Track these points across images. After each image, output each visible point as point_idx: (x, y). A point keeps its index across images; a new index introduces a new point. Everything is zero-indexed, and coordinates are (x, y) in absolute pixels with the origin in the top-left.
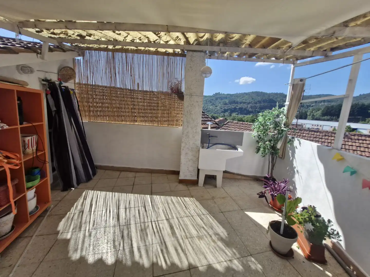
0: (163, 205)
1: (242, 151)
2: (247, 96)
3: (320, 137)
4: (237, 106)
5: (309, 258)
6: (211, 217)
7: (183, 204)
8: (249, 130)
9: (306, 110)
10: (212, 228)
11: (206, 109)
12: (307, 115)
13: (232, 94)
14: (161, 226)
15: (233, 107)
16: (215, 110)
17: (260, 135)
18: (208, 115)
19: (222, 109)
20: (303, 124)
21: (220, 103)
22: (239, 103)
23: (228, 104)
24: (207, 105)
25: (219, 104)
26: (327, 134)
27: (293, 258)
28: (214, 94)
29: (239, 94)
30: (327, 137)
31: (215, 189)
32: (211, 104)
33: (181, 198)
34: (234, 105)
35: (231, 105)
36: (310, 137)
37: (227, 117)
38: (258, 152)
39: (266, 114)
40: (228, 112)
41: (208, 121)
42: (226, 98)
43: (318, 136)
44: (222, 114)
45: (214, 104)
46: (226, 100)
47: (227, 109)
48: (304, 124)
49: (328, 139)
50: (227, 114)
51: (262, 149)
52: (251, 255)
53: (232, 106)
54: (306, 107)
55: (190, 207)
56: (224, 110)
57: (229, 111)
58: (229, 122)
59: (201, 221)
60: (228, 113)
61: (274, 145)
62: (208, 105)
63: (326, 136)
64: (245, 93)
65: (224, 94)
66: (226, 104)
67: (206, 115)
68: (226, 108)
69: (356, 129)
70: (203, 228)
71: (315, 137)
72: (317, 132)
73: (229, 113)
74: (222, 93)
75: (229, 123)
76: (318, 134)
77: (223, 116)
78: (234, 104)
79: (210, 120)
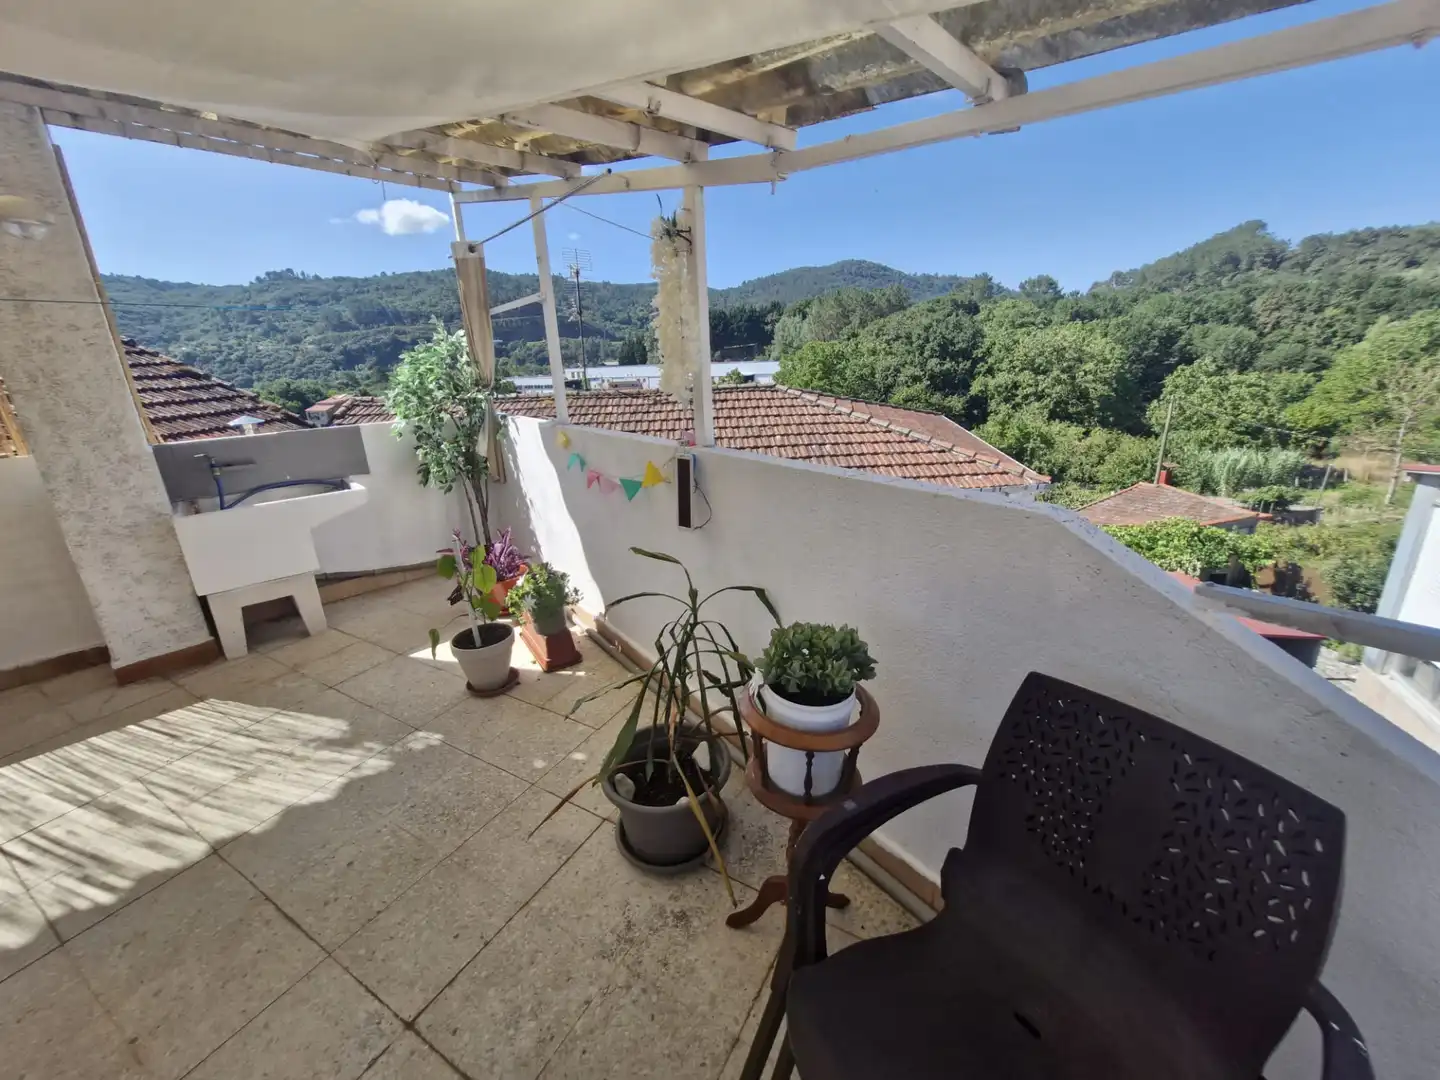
0: (47, 780)
1: (362, 488)
2: (432, 289)
3: (645, 409)
4: (404, 333)
5: (551, 668)
6: (291, 713)
7: (158, 735)
8: (382, 417)
9: (640, 334)
10: (293, 735)
11: (241, 360)
12: (644, 348)
13: (361, 276)
14: (56, 833)
15: (385, 338)
16: (292, 361)
17: (419, 428)
18: (233, 385)
19: (328, 349)
20: (642, 381)
21: (311, 322)
22: (409, 320)
23: (354, 322)
24: (238, 337)
25: (309, 329)
26: (658, 398)
27: (518, 683)
28: (258, 279)
29: (395, 277)
30: (658, 408)
31: (304, 643)
32: (259, 330)
33: (148, 723)
34: (385, 328)
35: (371, 331)
36: (623, 413)
37: (368, 385)
38: (425, 482)
39: (420, 356)
40: (368, 364)
41: (241, 412)
42: (337, 298)
43: (640, 408)
44: (340, 375)
45: (281, 327)
46: (337, 308)
47: (357, 351)
48: (644, 380)
49: (660, 412)
50: (362, 371)
51: (434, 469)
52: (417, 729)
53: (379, 332)
54: (639, 323)
55: (193, 729)
56: (341, 353)
57: (371, 360)
58: (358, 405)
59: (251, 740)
60: (370, 368)
61: (468, 449)
62: (245, 337)
63: (655, 403)
64: (419, 274)
65: (317, 278)
66: (343, 326)
67: (220, 389)
68: (355, 347)
69: (751, 378)
70: (260, 750)
71: (634, 413)
72: (638, 398)
73: (375, 364)
74: (303, 274)
75: (358, 409)
76: (640, 401)
77: (347, 385)
78: (382, 322)
79: (249, 405)
